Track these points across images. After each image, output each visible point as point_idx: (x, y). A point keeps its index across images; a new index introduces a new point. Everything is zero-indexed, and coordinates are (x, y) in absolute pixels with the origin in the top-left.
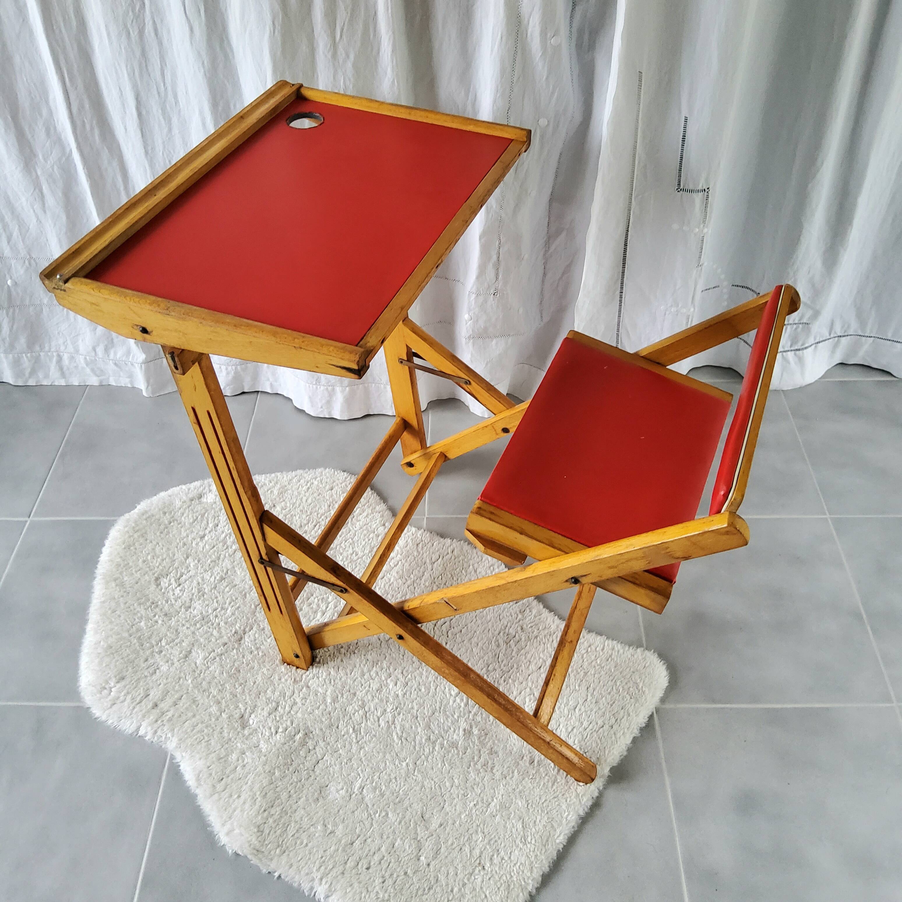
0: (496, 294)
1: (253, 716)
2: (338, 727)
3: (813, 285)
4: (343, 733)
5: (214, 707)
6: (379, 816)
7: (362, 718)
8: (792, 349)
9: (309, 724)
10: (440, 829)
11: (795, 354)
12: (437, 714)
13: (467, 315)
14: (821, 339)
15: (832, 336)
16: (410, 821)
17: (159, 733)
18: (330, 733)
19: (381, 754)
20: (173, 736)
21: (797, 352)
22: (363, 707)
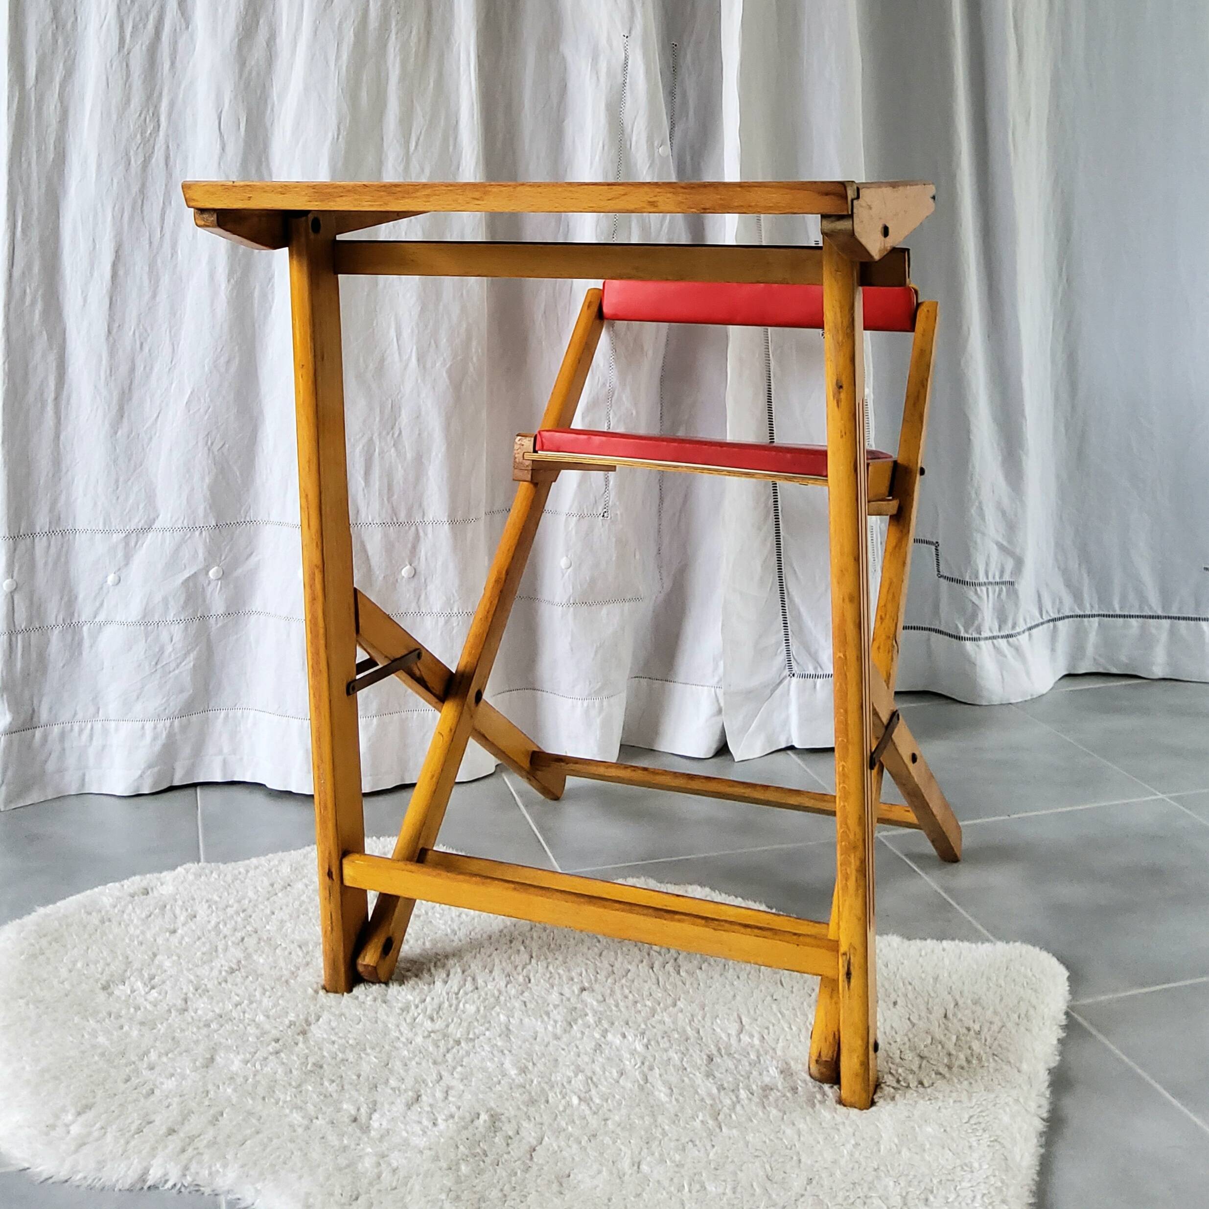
0: (606, 515)
1: (376, 1116)
2: (547, 1102)
3: (1004, 513)
4: (561, 1108)
5: (295, 1115)
6: (690, 1191)
7: (588, 1084)
8: (1002, 633)
9: (492, 1104)
10: (812, 1185)
11: (1008, 642)
12: (717, 1060)
13: (565, 558)
14: (1033, 624)
15: (1046, 618)
16: (752, 1186)
17: (194, 1167)
18: (536, 1111)
19: (647, 1118)
20: (225, 1166)
21: (1010, 640)
22: (578, 1070)
